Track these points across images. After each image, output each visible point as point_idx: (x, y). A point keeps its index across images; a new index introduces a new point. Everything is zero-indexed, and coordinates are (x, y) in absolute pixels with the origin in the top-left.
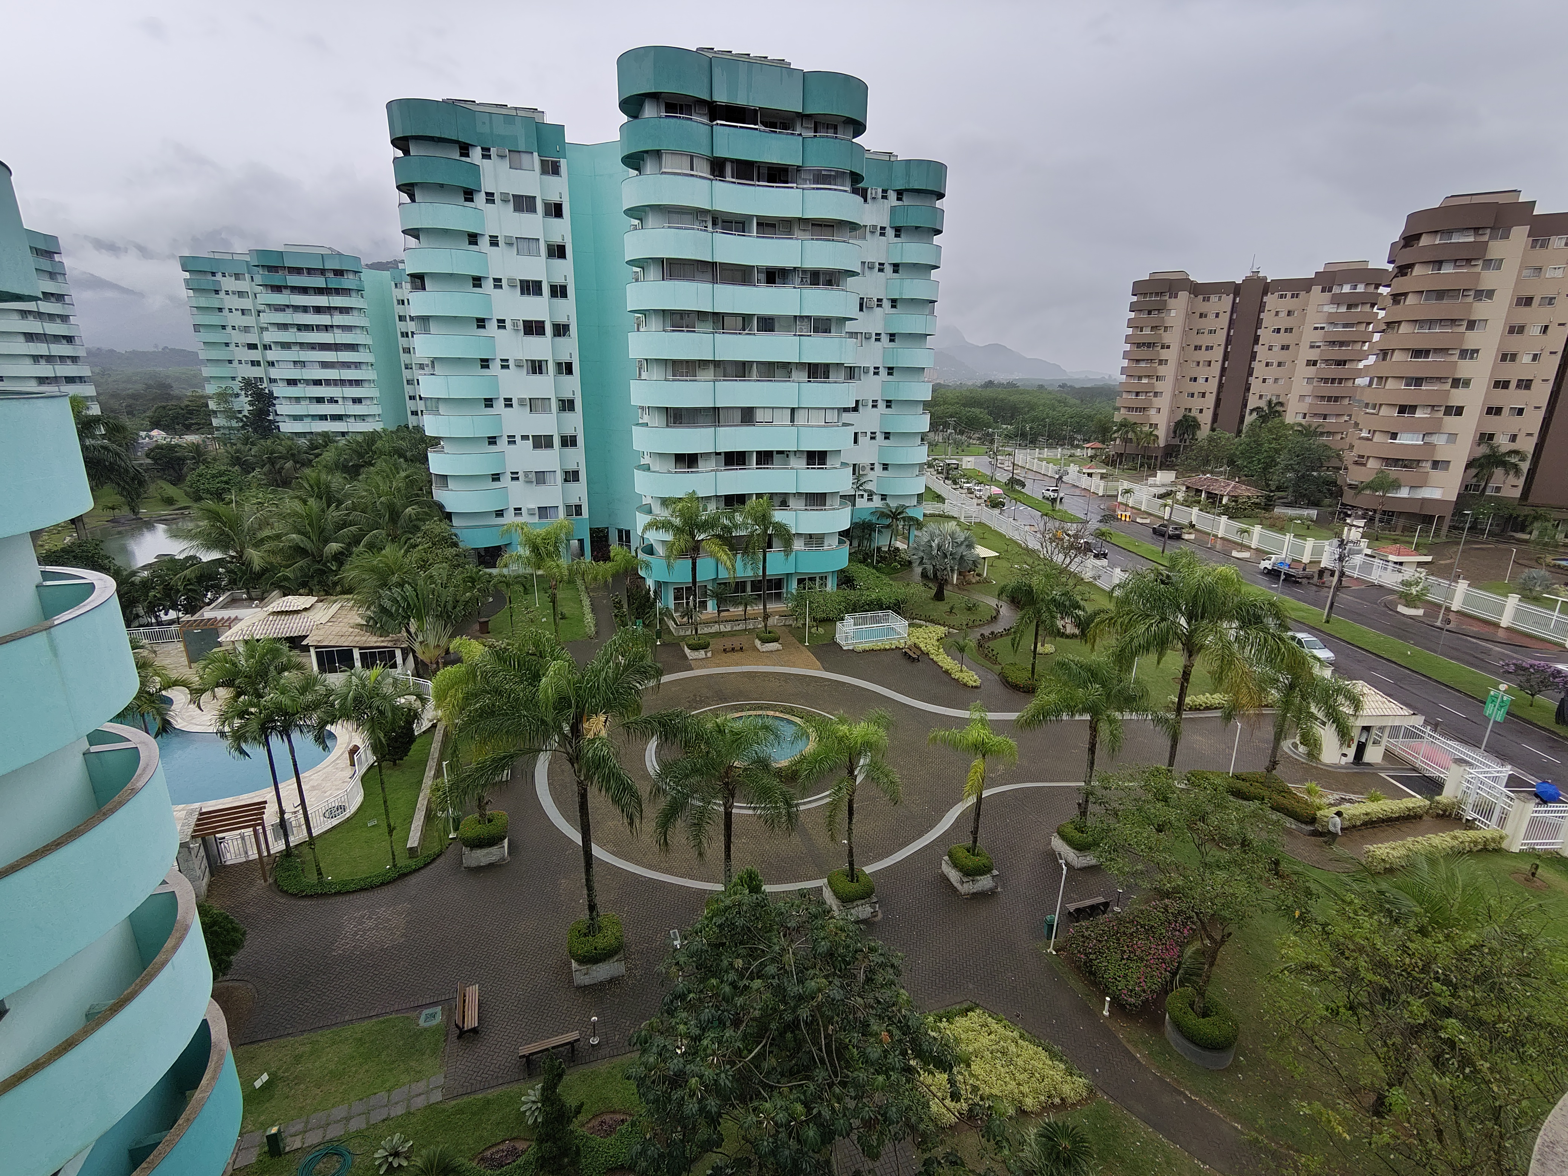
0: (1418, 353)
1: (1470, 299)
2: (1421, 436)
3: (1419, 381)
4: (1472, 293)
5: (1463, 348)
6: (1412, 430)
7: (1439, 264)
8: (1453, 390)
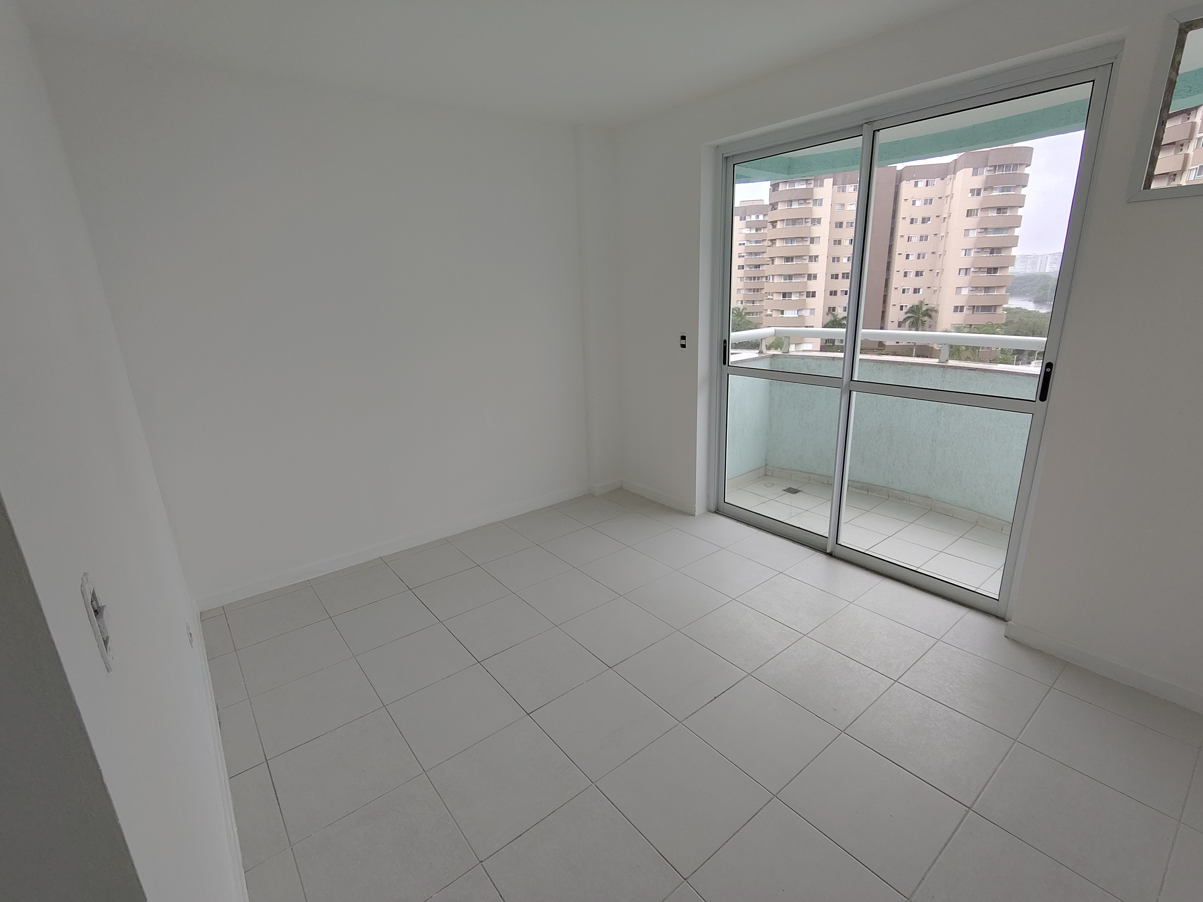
0: (788, 259)
1: (809, 224)
2: (796, 311)
3: (790, 277)
4: (810, 220)
5: (810, 255)
6: (790, 308)
7: (790, 202)
8: (809, 281)
